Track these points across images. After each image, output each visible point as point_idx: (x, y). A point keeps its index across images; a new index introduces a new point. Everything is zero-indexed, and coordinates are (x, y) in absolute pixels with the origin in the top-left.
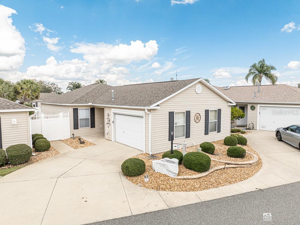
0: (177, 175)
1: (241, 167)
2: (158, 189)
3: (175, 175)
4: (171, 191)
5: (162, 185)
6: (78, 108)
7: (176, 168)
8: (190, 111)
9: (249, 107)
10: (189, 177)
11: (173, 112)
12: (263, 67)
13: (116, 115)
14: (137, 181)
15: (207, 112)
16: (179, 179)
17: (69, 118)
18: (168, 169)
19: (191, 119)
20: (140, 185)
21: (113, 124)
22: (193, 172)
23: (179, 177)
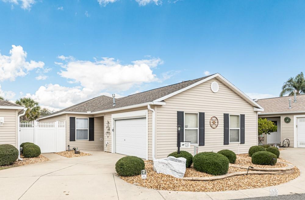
0: (184, 175)
1: (271, 174)
2: (158, 188)
3: (181, 175)
4: (174, 190)
5: (164, 185)
6: (75, 117)
7: (183, 167)
8: (204, 113)
9: (282, 119)
10: (200, 178)
11: (183, 112)
12: (301, 82)
13: (117, 122)
14: (133, 181)
15: (226, 117)
16: (186, 180)
17: (65, 128)
18: (172, 168)
19: (205, 123)
20: (136, 184)
21: (112, 132)
22: (205, 174)
23: (186, 178)
